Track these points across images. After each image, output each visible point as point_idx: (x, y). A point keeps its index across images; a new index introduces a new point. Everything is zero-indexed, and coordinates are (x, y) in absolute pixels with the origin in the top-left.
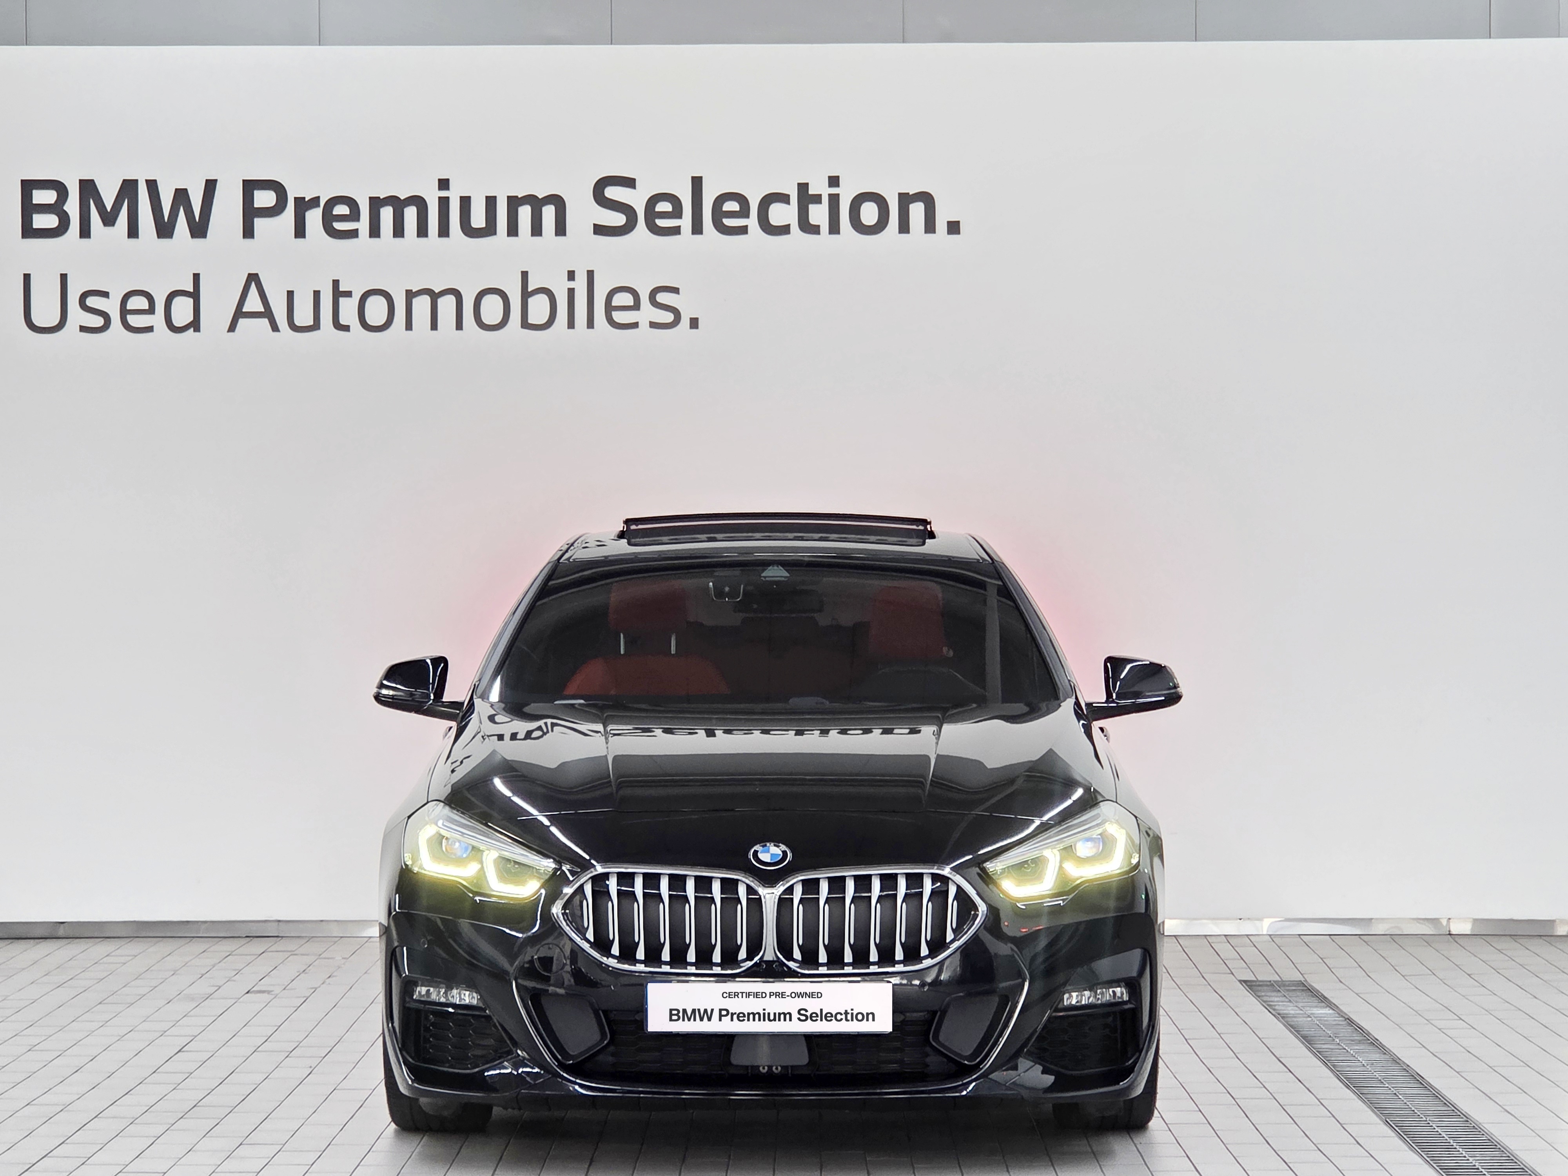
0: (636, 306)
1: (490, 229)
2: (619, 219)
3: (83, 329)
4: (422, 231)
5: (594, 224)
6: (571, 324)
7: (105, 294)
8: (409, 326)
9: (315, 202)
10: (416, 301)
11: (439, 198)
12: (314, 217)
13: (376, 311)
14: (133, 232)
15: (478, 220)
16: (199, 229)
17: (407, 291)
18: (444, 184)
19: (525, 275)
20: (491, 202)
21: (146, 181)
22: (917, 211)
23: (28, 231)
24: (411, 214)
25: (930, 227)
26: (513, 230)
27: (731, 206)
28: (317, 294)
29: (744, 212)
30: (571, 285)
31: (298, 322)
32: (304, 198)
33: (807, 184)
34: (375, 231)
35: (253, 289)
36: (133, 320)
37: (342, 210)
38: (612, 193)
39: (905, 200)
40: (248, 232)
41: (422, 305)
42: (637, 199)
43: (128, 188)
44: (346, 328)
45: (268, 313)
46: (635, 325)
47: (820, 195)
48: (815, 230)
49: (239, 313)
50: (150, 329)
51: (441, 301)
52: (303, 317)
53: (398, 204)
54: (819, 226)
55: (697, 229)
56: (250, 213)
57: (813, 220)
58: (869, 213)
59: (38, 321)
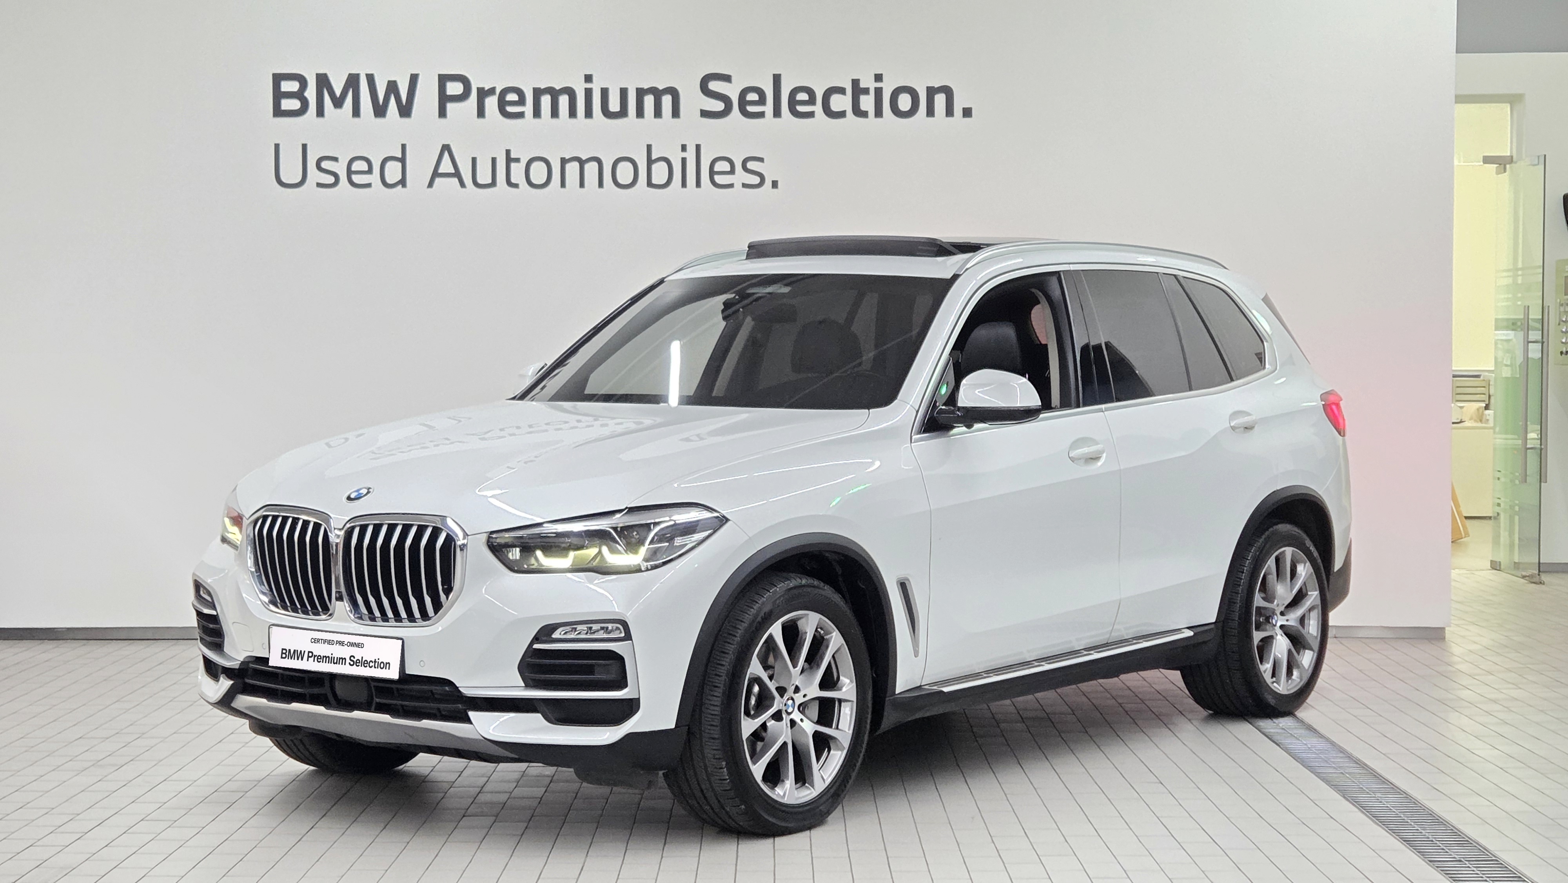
0: (732, 171)
1: (623, 113)
2: (719, 106)
3: (319, 185)
4: (573, 113)
5: (701, 111)
6: (684, 184)
7: (335, 159)
8: (563, 184)
9: (492, 91)
10: (568, 166)
11: (586, 89)
12: (491, 103)
13: (538, 173)
14: (356, 112)
15: (614, 105)
16: (405, 111)
17: (561, 158)
18: (588, 78)
19: (649, 147)
20: (624, 92)
21: (367, 75)
22: (940, 100)
23: (278, 112)
24: (564, 100)
25: (950, 112)
26: (640, 113)
27: (802, 96)
28: (494, 160)
29: (812, 101)
30: (684, 155)
31: (480, 181)
32: (483, 88)
33: (859, 80)
34: (537, 113)
35: (446, 155)
36: (356, 178)
37: (512, 97)
38: (714, 86)
39: (931, 92)
40: (442, 113)
41: (573, 169)
42: (732, 91)
43: (353, 81)
44: (516, 186)
45: (457, 174)
46: (731, 186)
47: (869, 88)
48: (864, 114)
49: (436, 174)
50: (369, 185)
51: (587, 166)
52: (484, 177)
53: (554, 94)
54: (867, 112)
55: (777, 113)
56: (444, 99)
57: (863, 107)
58: (905, 102)
59: (284, 179)
